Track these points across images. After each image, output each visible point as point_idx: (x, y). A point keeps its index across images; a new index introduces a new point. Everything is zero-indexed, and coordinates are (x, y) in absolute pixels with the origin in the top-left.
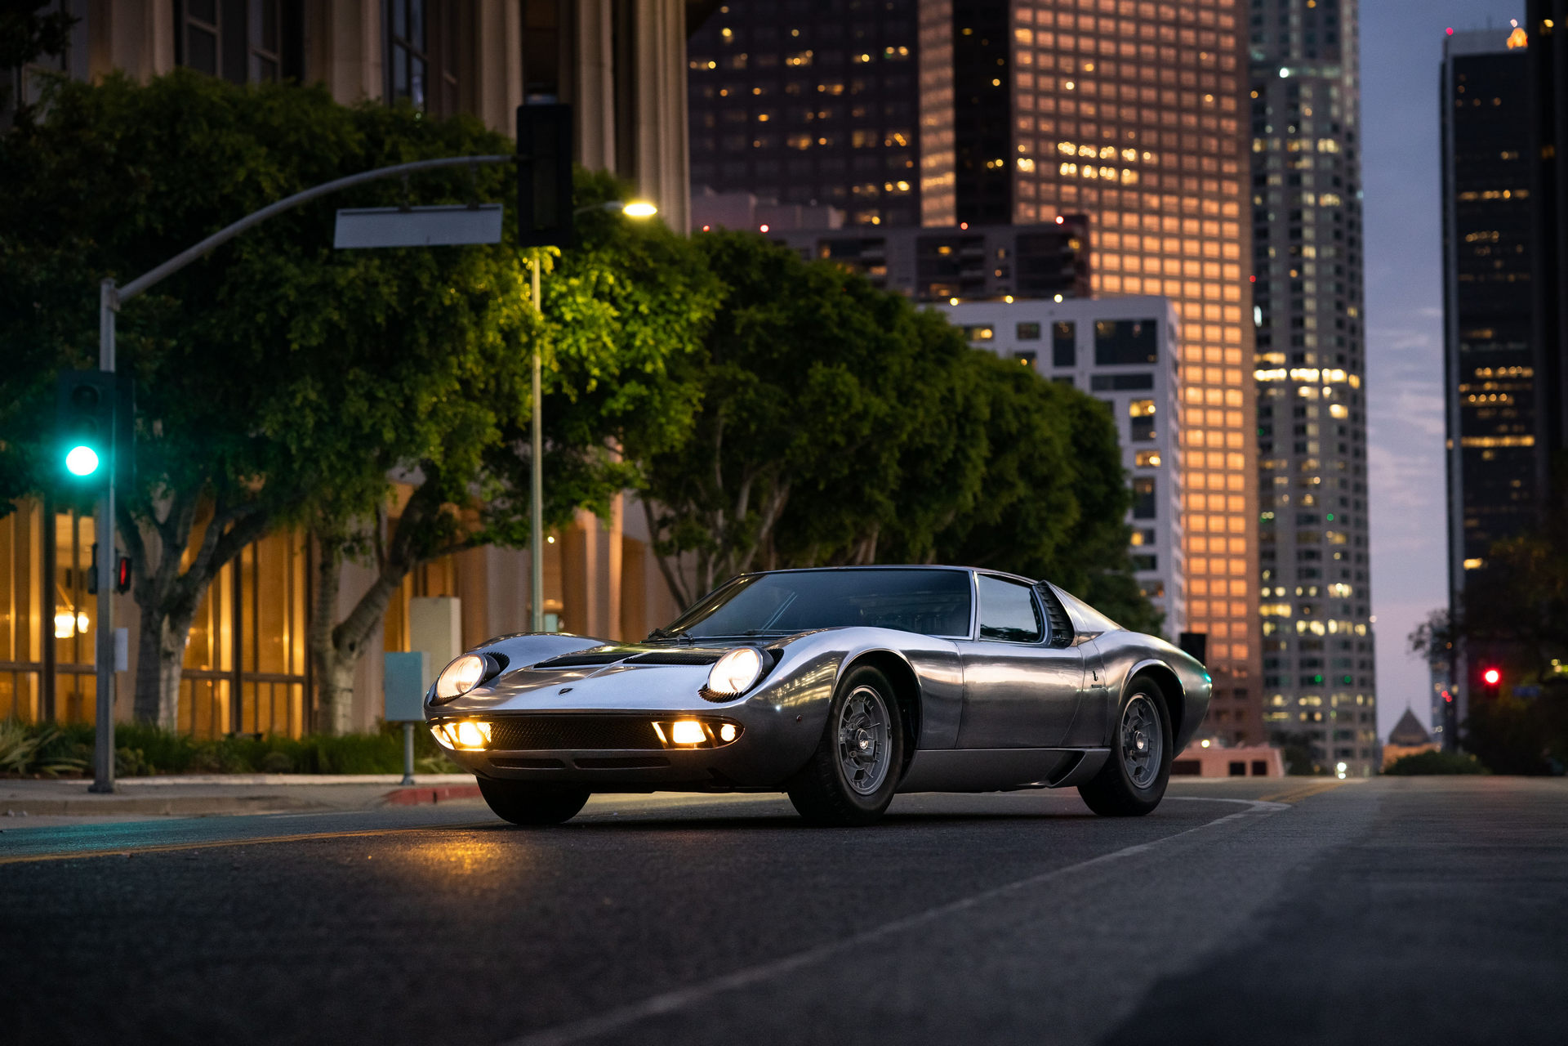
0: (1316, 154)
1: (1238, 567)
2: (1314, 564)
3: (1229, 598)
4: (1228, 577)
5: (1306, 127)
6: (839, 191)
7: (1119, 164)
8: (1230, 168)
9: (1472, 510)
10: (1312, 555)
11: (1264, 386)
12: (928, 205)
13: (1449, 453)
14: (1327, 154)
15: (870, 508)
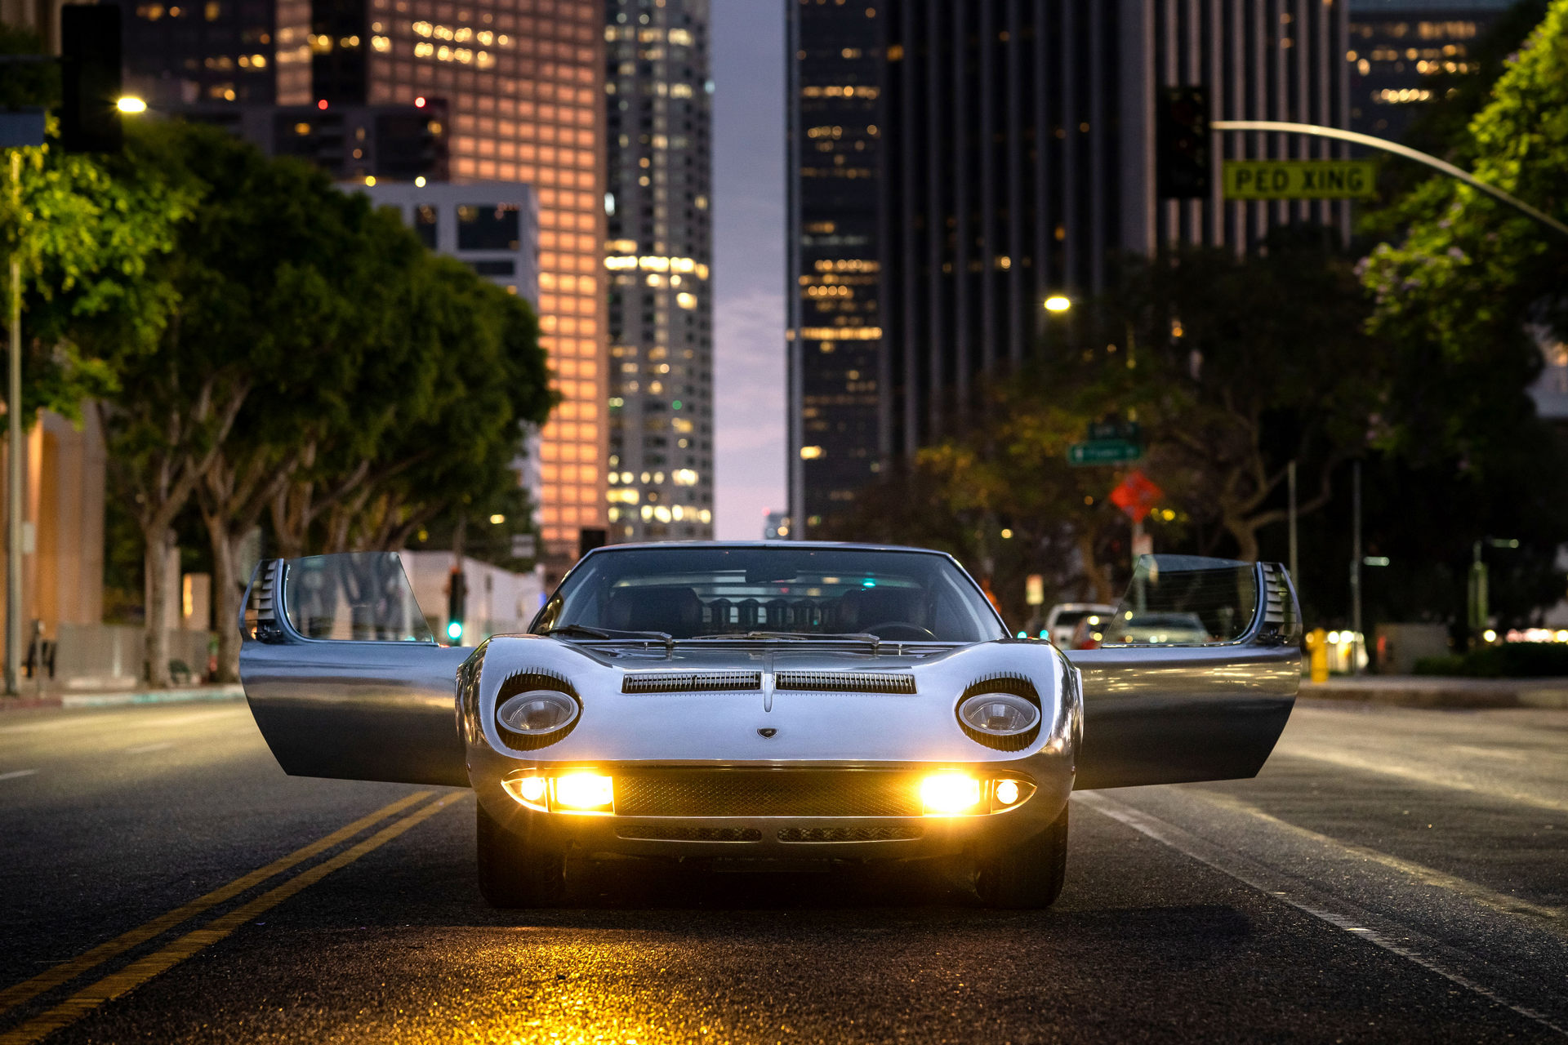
0: (668, 46)
1: (589, 453)
2: (660, 451)
3: (579, 484)
4: (579, 463)
5: (659, 17)
6: (191, 64)
7: (475, 47)
8: (585, 55)
9: (811, 400)
10: (660, 442)
11: (615, 274)
12: (284, 80)
13: (790, 345)
14: (679, 46)
15: (324, 409)
